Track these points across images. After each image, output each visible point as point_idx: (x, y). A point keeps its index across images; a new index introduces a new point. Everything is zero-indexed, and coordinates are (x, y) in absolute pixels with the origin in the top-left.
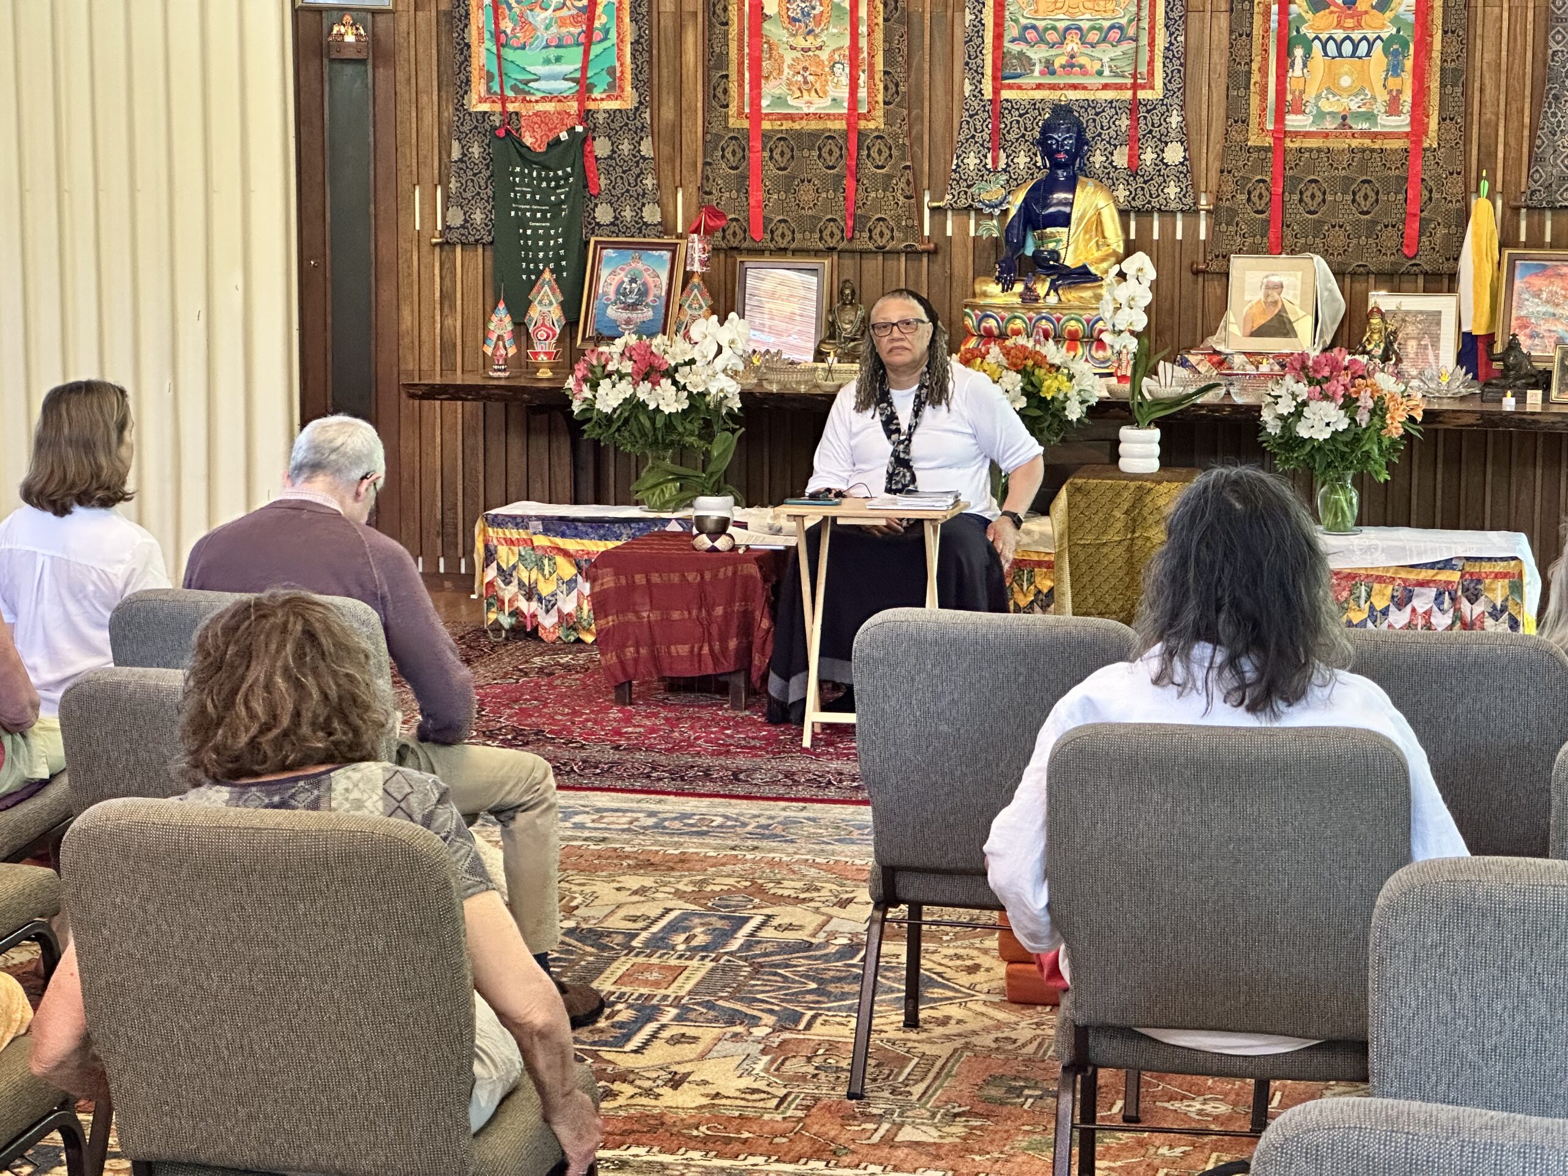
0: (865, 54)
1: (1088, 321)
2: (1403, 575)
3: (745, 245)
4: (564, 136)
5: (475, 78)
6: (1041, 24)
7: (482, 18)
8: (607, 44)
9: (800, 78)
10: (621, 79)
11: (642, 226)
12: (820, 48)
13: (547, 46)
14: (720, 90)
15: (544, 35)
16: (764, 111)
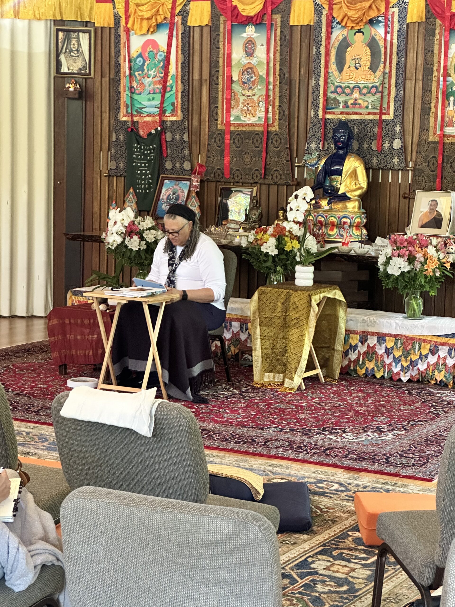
0: (272, 98)
1: (339, 218)
2: (435, 340)
3: (222, 180)
4: (153, 132)
5: (122, 106)
6: (343, 85)
7: (125, 81)
8: (172, 93)
9: (245, 108)
10: (177, 108)
11: (183, 171)
12: (254, 95)
13: (149, 93)
14: (215, 112)
15: (148, 89)
16: (232, 122)
